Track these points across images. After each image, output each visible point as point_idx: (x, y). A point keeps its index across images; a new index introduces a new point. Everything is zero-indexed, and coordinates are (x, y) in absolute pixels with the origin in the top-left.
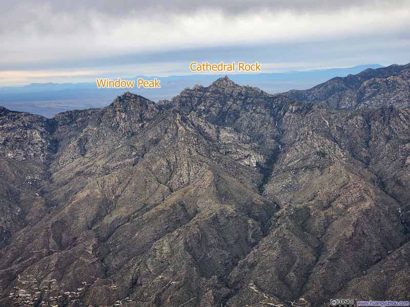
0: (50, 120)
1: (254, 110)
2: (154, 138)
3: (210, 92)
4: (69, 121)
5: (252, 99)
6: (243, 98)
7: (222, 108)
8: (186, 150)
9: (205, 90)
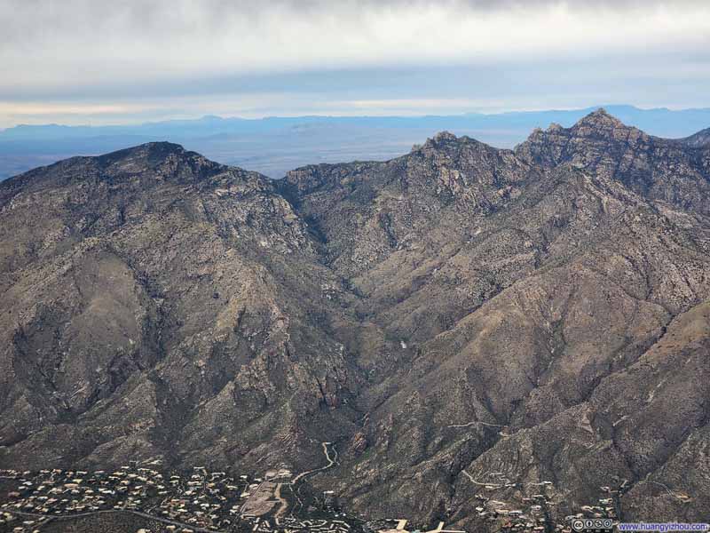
0: (278, 181)
1: (673, 171)
2: (557, 216)
3: (580, 137)
4: (315, 184)
5: (664, 150)
6: (646, 148)
7: (618, 166)
8: (655, 238)
9: (569, 133)
